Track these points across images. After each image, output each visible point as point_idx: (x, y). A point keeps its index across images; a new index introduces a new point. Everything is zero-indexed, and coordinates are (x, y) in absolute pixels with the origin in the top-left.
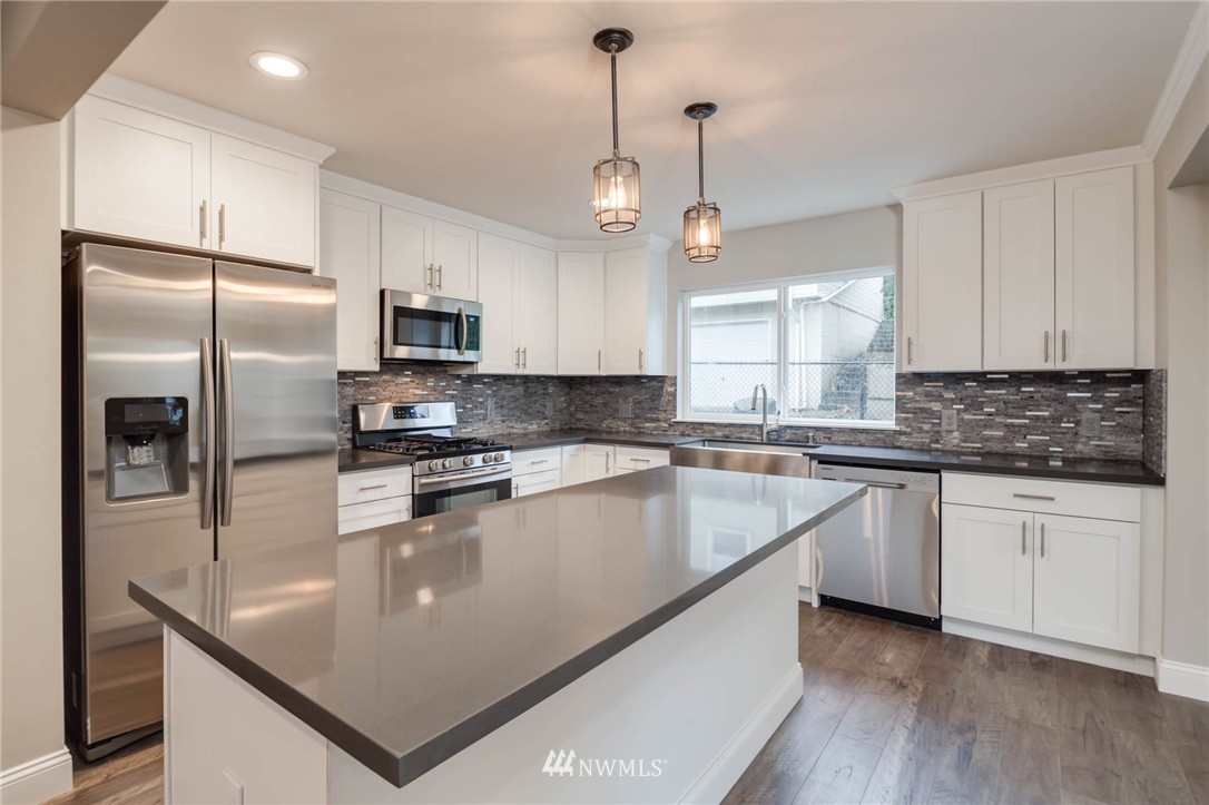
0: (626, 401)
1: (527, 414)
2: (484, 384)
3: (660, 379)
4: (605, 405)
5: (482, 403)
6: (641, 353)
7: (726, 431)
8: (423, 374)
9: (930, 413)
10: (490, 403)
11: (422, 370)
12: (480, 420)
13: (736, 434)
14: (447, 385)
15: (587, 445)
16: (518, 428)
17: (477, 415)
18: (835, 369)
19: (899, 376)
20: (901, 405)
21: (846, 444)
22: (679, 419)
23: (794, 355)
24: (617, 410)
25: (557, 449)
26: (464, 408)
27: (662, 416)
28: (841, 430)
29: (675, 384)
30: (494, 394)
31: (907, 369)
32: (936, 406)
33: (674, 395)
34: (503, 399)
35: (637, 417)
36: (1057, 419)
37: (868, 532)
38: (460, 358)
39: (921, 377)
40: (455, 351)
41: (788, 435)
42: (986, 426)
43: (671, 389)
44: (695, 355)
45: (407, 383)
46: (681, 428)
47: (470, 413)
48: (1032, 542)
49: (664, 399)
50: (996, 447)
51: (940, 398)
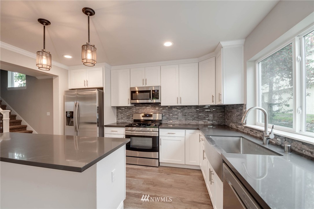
2: (177, 108)
3: (242, 106)
4: (230, 117)
5: (176, 114)
6: (220, 95)
8: (154, 106)
10: (180, 114)
11: (154, 105)
12: (176, 119)
14: (163, 109)
16: (194, 122)
17: (174, 117)
24: (232, 119)
25: (183, 131)
26: (169, 115)
30: (182, 112)
34: (186, 113)
35: (237, 122)
43: (245, 111)
45: (149, 109)
47: (172, 117)
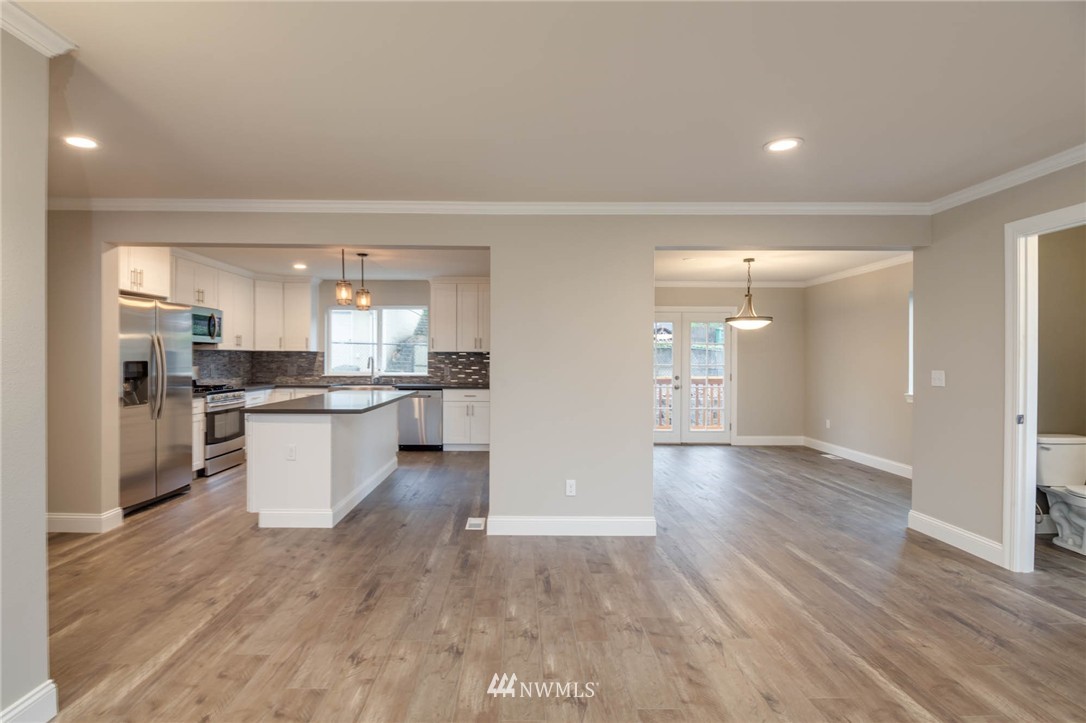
0: (292, 365)
1: (231, 374)
2: (219, 355)
3: (315, 354)
4: (278, 368)
5: (208, 367)
6: (307, 340)
7: (352, 380)
9: (440, 368)
10: (212, 367)
12: (207, 377)
13: (357, 382)
15: (277, 390)
16: (226, 382)
17: (205, 374)
18: (394, 347)
19: (429, 353)
20: (430, 367)
21: (409, 383)
22: (326, 374)
23: (384, 341)
24: (286, 371)
25: (263, 392)
26: (200, 369)
27: (316, 373)
28: (406, 377)
29: (323, 356)
30: (214, 362)
31: (432, 351)
32: (442, 366)
33: (323, 362)
34: (219, 364)
35: (300, 374)
36: (480, 370)
37: (417, 416)
38: (212, 341)
39: (437, 354)
40: (209, 337)
41: (382, 381)
42: (460, 374)
43: (321, 359)
44: (334, 338)
46: (327, 380)
47: (202, 373)
48: (470, 411)
49: (317, 364)
50: (461, 381)
51: (444, 363)
